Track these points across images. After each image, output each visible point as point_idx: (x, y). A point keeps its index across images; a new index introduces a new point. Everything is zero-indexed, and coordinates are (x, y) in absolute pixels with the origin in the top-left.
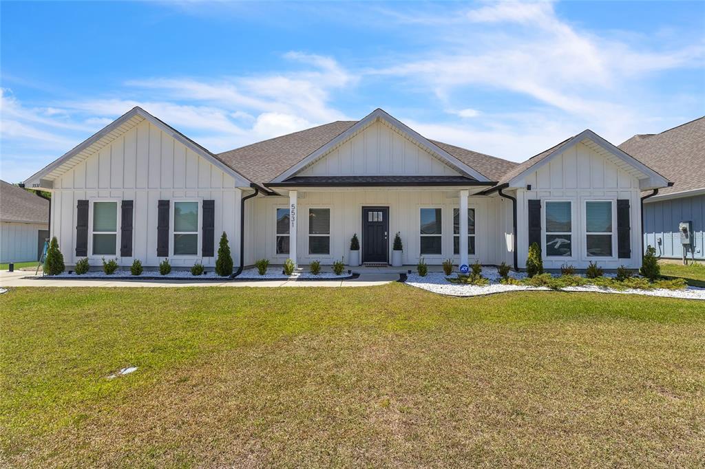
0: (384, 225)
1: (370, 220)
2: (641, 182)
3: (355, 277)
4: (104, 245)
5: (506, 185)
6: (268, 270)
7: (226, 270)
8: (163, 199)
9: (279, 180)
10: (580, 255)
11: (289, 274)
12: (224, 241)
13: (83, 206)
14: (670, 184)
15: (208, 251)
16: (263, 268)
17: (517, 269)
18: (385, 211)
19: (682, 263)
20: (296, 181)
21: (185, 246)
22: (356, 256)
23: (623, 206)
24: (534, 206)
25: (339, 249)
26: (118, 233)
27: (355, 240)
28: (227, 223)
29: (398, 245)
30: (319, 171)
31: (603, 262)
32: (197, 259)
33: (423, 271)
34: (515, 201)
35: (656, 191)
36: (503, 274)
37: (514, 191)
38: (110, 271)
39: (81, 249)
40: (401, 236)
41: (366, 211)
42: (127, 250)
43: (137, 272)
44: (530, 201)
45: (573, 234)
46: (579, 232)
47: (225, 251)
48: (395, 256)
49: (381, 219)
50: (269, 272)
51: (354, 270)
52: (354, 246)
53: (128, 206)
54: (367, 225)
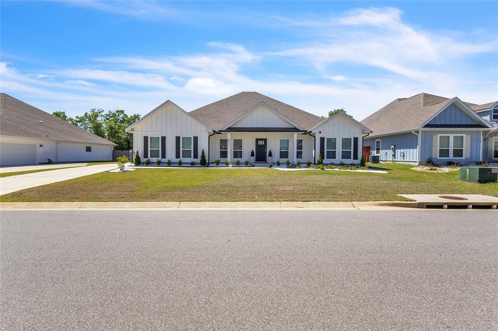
0: (265, 146)
1: (259, 144)
2: (363, 130)
3: (253, 166)
4: (155, 154)
5: (311, 132)
6: (220, 164)
7: (204, 163)
8: (177, 136)
9: (224, 130)
10: (339, 158)
11: (228, 165)
12: (203, 152)
13: (146, 138)
14: (372, 132)
15: (196, 156)
16: (218, 163)
17: (315, 164)
18: (265, 140)
19: (391, 163)
20: (230, 129)
21: (187, 154)
22: (253, 159)
23: (356, 140)
24: (322, 139)
25: (246, 156)
26: (160, 149)
27: (253, 152)
28: (203, 145)
29: (270, 155)
30: (239, 126)
31: (347, 161)
32: (191, 160)
33: (278, 164)
34: (315, 137)
35: (368, 134)
36: (309, 165)
37: (315, 133)
38: (159, 163)
39: (146, 156)
40: (271, 151)
41: (257, 140)
42: (164, 156)
43: (169, 164)
44: (321, 138)
45: (337, 150)
46: (339, 150)
47: (203, 156)
48: (269, 159)
49: (263, 144)
50: (220, 165)
51: (253, 164)
52: (252, 154)
53: (164, 139)
54: (258, 146)
